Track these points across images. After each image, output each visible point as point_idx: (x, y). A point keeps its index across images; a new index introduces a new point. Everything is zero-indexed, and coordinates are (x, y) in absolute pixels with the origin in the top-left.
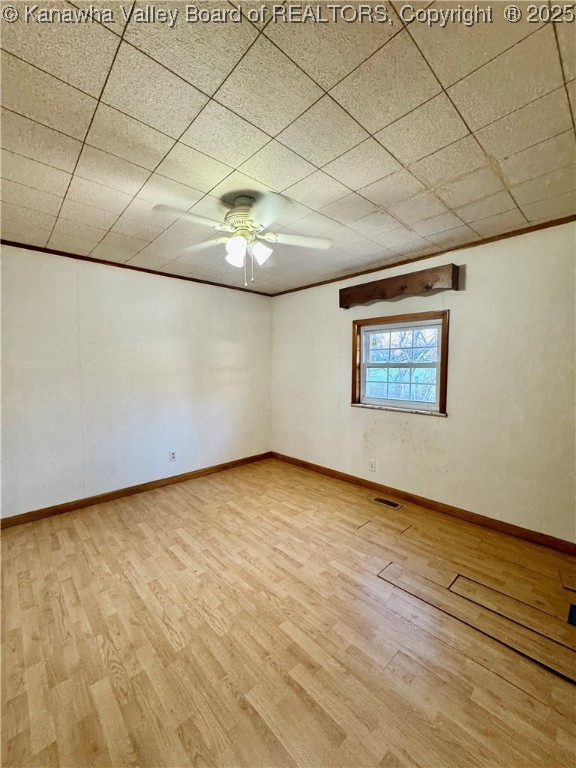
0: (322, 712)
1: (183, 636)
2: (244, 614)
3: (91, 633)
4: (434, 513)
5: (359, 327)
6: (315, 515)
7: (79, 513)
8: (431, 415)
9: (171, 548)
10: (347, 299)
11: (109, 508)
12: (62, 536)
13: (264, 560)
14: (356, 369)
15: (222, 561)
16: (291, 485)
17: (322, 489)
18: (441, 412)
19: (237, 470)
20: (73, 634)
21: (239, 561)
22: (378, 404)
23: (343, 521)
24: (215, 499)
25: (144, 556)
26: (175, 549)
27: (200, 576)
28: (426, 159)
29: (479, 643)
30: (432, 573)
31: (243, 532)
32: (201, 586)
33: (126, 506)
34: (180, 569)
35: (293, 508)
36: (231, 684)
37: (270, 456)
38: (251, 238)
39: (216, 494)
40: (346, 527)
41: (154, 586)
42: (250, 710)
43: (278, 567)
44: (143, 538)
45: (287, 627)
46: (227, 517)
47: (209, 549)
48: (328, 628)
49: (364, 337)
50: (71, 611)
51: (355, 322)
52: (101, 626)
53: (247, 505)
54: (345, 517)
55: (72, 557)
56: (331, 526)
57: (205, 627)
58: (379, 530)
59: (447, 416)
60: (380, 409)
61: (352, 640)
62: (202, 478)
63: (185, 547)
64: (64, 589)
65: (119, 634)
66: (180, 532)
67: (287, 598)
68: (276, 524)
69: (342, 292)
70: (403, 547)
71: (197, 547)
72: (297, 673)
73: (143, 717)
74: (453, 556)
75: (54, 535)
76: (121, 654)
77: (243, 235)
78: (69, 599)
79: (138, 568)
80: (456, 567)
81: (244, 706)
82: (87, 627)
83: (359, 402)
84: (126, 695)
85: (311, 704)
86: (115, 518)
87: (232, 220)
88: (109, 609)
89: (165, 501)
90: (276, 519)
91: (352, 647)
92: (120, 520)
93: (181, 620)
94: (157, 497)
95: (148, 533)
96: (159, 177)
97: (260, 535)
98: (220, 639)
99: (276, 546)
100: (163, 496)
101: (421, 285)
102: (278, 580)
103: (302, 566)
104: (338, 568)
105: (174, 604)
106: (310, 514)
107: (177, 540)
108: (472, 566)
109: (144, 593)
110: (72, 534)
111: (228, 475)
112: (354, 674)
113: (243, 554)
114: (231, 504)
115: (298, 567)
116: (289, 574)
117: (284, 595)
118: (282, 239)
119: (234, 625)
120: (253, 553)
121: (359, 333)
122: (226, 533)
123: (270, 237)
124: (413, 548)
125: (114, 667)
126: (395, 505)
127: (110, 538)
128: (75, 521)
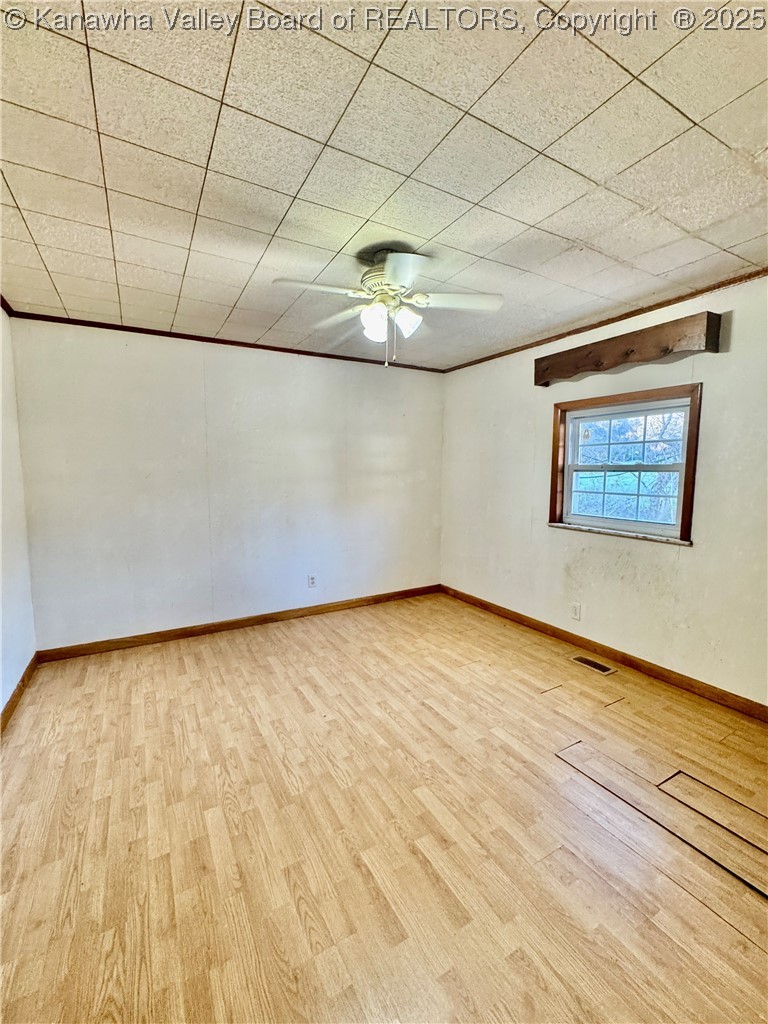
0: (448, 891)
1: (302, 782)
2: (374, 770)
3: (209, 762)
4: (663, 685)
5: (564, 412)
6: (485, 670)
7: (207, 638)
8: (667, 542)
9: (300, 688)
10: (547, 372)
11: (238, 636)
12: (188, 661)
13: (408, 716)
14: (558, 473)
15: (358, 709)
16: (460, 629)
17: (501, 638)
18: (682, 539)
19: (392, 605)
20: (192, 759)
21: (378, 713)
22: (586, 524)
23: (522, 681)
24: (358, 637)
25: (270, 692)
26: (305, 689)
27: (329, 723)
28: (632, 170)
29: (686, 860)
30: (639, 763)
31: (387, 679)
32: (329, 732)
33: (256, 635)
34: (307, 712)
35: (458, 658)
36: (346, 839)
37: (438, 590)
38: (393, 303)
39: (361, 632)
40: (525, 689)
41: (278, 724)
42: (363, 869)
43: (424, 725)
44: (271, 673)
45: (422, 793)
46: (371, 661)
47: (344, 694)
48: (472, 804)
49: (570, 427)
50: (192, 736)
51: (557, 406)
52: (219, 756)
53: (397, 649)
54: (526, 677)
55: (197, 684)
56: (504, 685)
57: (327, 777)
58: (573, 699)
59: (691, 544)
60: (589, 531)
61: (502, 821)
62: (348, 611)
63: (316, 688)
64: (186, 715)
65: (236, 767)
66: (313, 671)
67: (428, 762)
68: (430, 675)
69: (538, 362)
70: (602, 725)
71: (330, 690)
72: (425, 844)
73: (252, 851)
74: (679, 746)
75: (181, 659)
76: (237, 787)
77: (383, 301)
78: (191, 724)
79: (263, 705)
80: (680, 761)
81: (358, 864)
82: (205, 756)
83: (561, 521)
84: (237, 827)
85: (436, 879)
86: (244, 647)
87: (369, 283)
88: (229, 741)
89: (300, 635)
90: (431, 669)
91: (501, 829)
92: (250, 650)
93: (302, 765)
94: (292, 629)
95: (278, 670)
96: (280, 241)
97: (407, 684)
98: (343, 792)
99: (426, 702)
100: (298, 629)
101: (657, 346)
102: (421, 740)
103: (455, 728)
104: (503, 738)
105: (296, 746)
106: (478, 668)
107: (309, 680)
108: (703, 762)
109: (266, 731)
110: (198, 659)
111: (380, 611)
112: (496, 858)
113: (384, 705)
114: (378, 646)
115: (450, 730)
116: (437, 736)
117: (425, 758)
118: (434, 301)
119: (360, 780)
120: (395, 704)
121: (563, 420)
122: (366, 678)
123: (419, 300)
124: (619, 728)
125: (228, 798)
126: (604, 669)
127: (237, 669)
128: (202, 647)
